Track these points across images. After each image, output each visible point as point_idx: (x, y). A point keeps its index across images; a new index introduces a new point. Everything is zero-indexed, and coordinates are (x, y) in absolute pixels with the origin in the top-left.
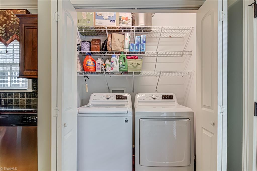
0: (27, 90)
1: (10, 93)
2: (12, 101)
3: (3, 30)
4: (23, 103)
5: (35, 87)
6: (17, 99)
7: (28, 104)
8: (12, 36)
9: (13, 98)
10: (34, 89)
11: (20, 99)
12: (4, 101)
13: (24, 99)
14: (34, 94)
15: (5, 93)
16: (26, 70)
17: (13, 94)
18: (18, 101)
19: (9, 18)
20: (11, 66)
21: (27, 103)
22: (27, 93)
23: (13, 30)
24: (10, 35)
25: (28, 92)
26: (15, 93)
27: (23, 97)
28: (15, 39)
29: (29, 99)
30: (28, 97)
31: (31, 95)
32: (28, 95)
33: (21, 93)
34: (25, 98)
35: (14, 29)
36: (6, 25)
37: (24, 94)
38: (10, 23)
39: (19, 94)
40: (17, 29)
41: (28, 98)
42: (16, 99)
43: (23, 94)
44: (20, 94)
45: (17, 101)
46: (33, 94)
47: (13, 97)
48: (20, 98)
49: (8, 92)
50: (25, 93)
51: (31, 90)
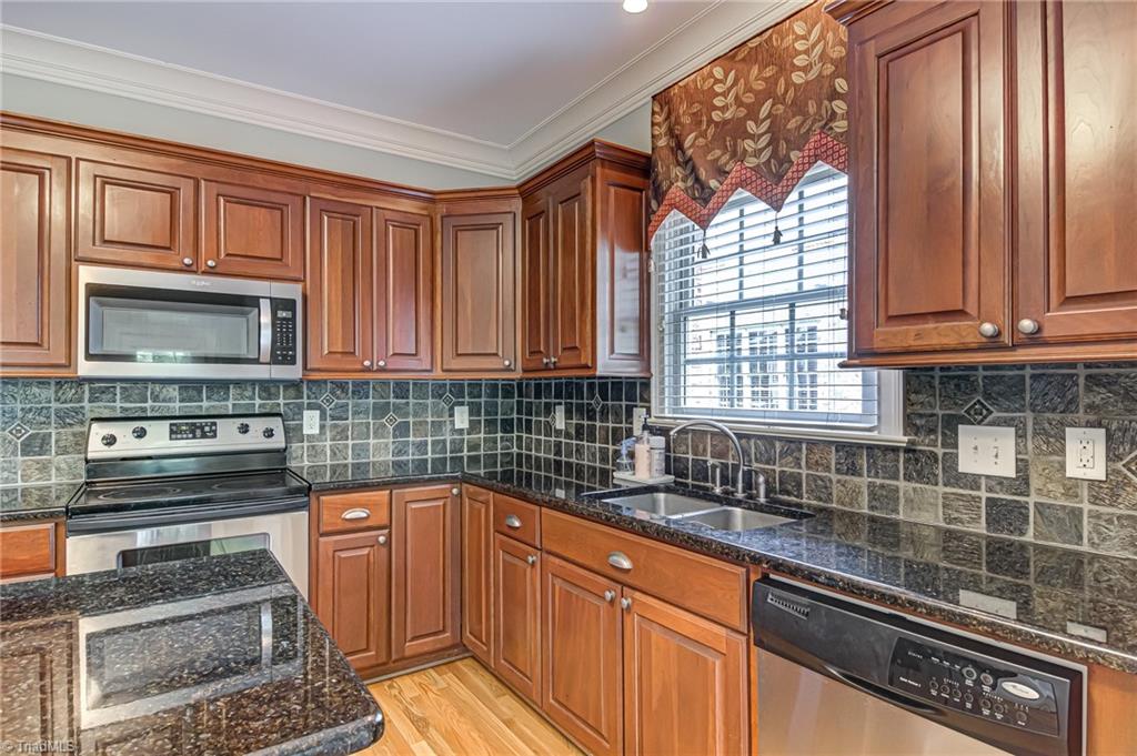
0: (875, 434)
1: (790, 441)
2: (799, 485)
3: (763, 134)
4: (851, 504)
5: (921, 416)
6: (821, 479)
7: (876, 514)
8: (800, 150)
9: (800, 468)
10: (917, 430)
11: (834, 477)
12: (767, 482)
13: (856, 479)
14: (917, 460)
15: (769, 440)
16: (890, 318)
17: (804, 446)
18: (826, 488)
20: (792, 306)
21: (872, 508)
22: (870, 447)
23: (805, 115)
24: (789, 149)
25: (878, 447)
26: (812, 444)
27: (854, 471)
28: (817, 157)
29: (882, 486)
30: (876, 475)
31: (898, 461)
32: (880, 463)
33: (840, 446)
34: (860, 475)
35: (812, 108)
36: (773, 105)
37: (854, 455)
38: (789, 84)
39: (833, 448)
40: (826, 102)
41: (878, 481)
42: (816, 478)
43: (850, 453)
44: (837, 451)
45: (822, 488)
46: (907, 461)
47: (803, 463)
48: (838, 471)
49: (780, 439)
50: (860, 446)
51: (895, 434)
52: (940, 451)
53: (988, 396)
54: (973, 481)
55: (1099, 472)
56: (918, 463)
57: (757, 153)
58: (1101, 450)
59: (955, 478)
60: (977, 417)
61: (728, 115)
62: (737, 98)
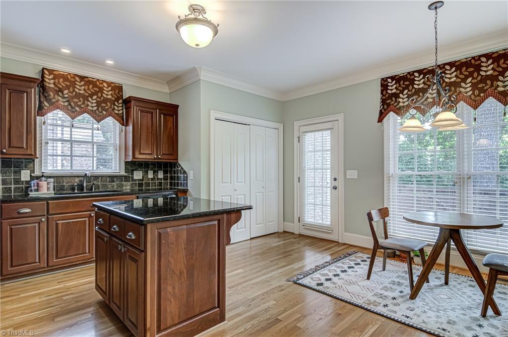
0: (118, 173)
1: (96, 177)
2: (99, 187)
3: (94, 103)
5: (127, 170)
6: (105, 184)
8: (106, 112)
10: (127, 172)
11: (108, 183)
13: (114, 183)
17: (100, 178)
19: (101, 90)
22: (117, 176)
23: (107, 105)
24: (102, 110)
25: (119, 176)
26: (102, 177)
27: (113, 181)
28: (110, 116)
29: (120, 184)
30: (118, 182)
31: (123, 178)
32: (119, 179)
33: (109, 177)
35: (109, 104)
36: (97, 97)
37: (113, 178)
38: (102, 96)
42: (103, 184)
47: (100, 181)
49: (93, 176)
50: (115, 176)
51: (123, 173)
52: (130, 176)
53: (138, 166)
54: (136, 180)
55: (152, 177)
56: (126, 179)
57: (93, 107)
58: (152, 173)
59: (133, 180)
60: (136, 170)
61: (81, 92)
62: (84, 90)
